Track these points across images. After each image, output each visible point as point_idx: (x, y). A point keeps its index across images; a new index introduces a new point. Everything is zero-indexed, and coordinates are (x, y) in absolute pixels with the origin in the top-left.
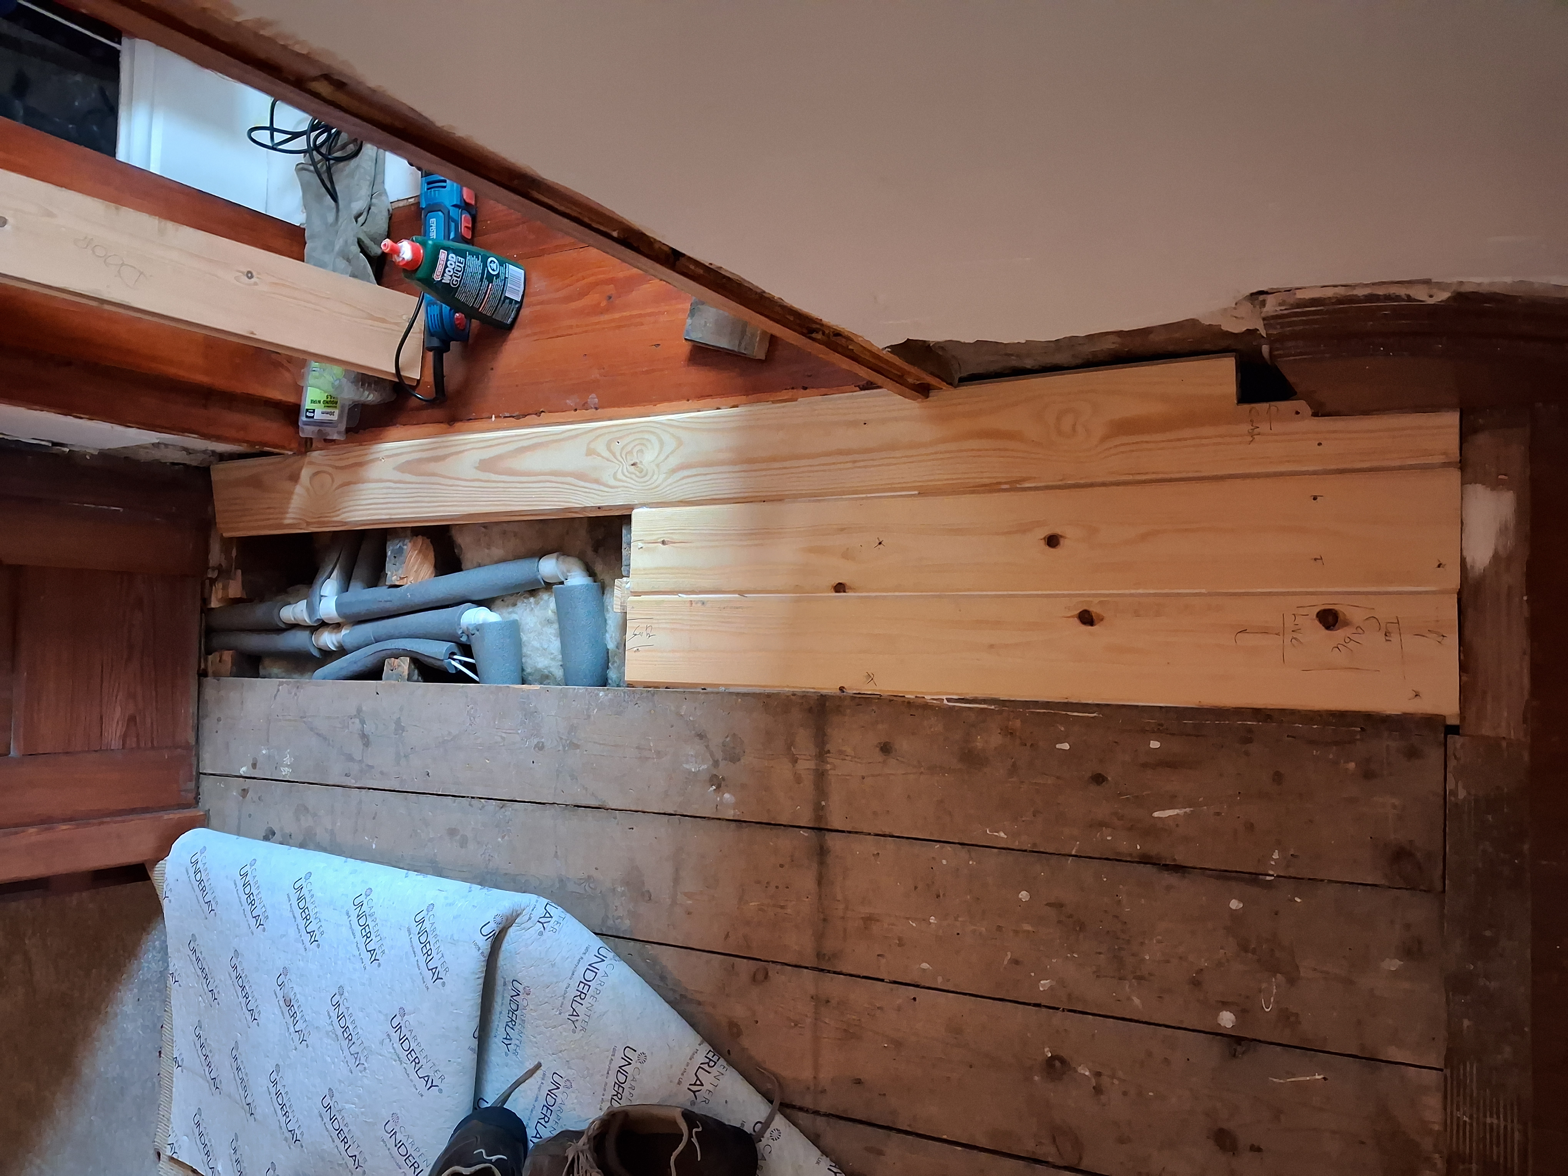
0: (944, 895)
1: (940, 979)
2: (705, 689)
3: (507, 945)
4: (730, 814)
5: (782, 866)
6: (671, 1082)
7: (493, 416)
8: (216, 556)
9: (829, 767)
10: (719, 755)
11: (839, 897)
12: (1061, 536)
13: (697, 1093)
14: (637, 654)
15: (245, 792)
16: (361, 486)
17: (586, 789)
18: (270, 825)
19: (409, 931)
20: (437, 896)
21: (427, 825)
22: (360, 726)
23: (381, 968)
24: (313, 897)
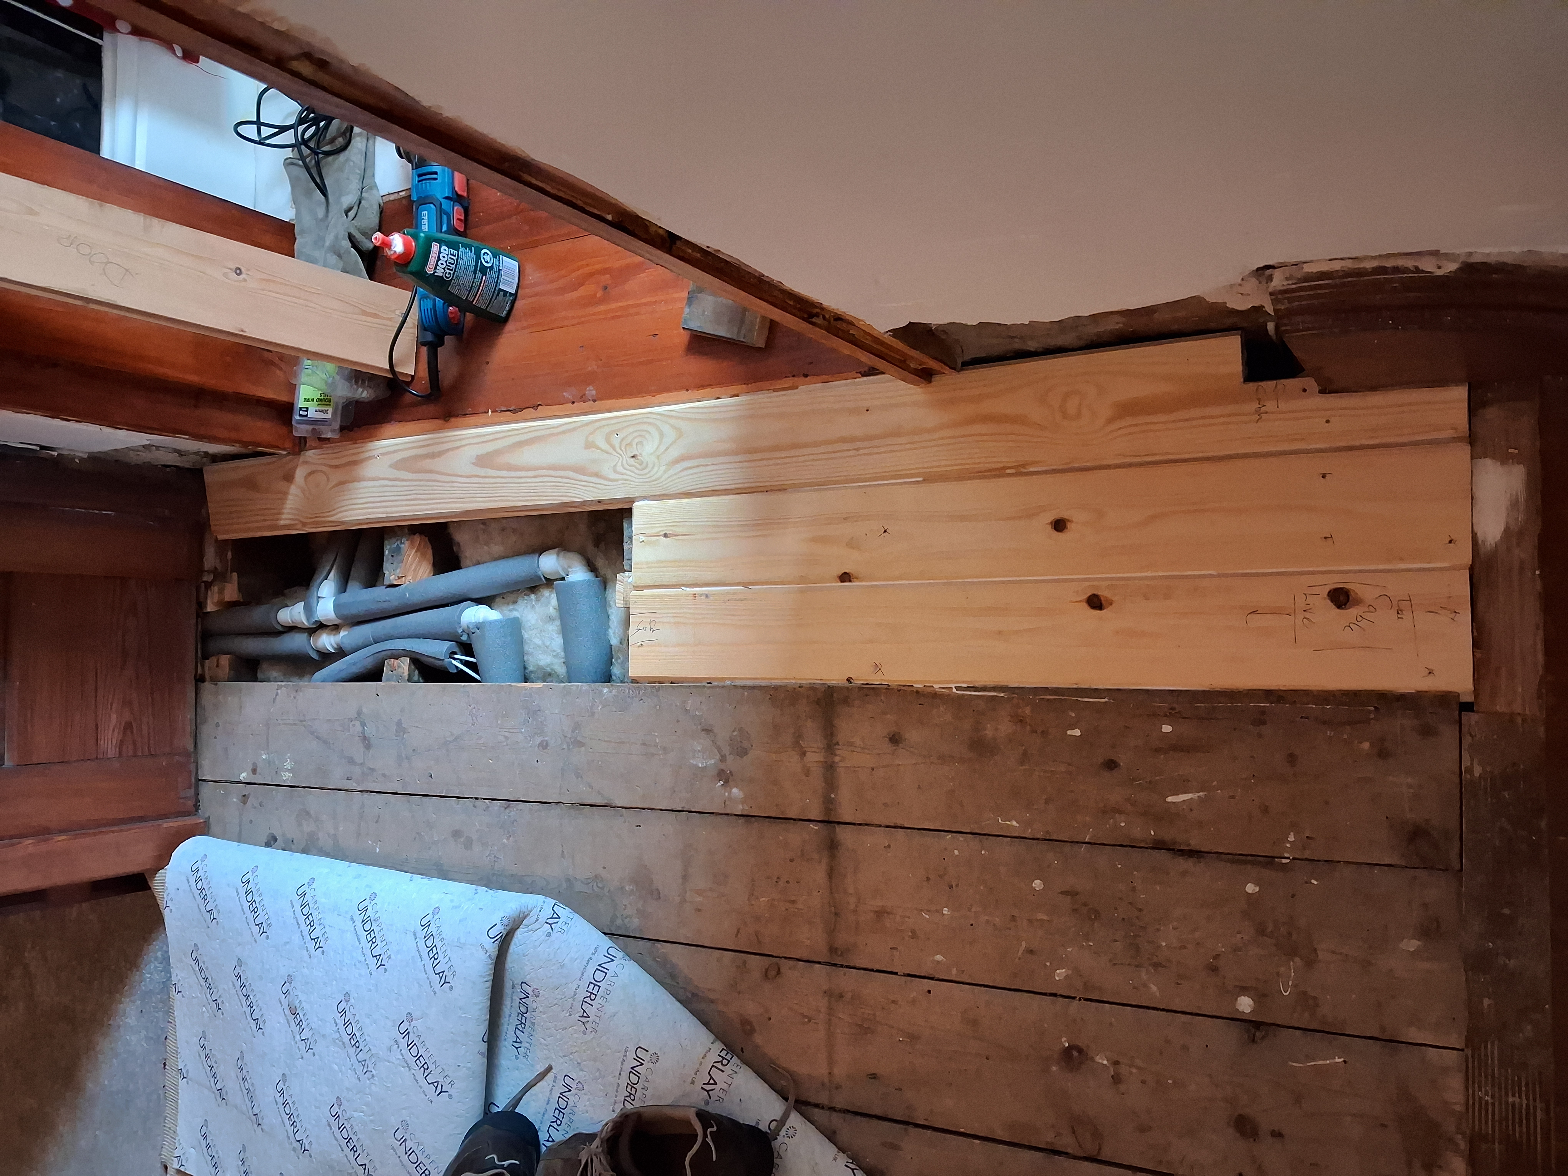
0: (957, 885)
1: (954, 971)
2: (710, 683)
3: (515, 947)
4: (739, 809)
6: (684, 1082)
7: (490, 411)
8: (211, 559)
9: (837, 759)
10: (726, 750)
11: (851, 891)
12: (1069, 521)
13: (710, 1092)
14: (640, 648)
15: (245, 799)
16: (356, 486)
17: (591, 787)
18: (271, 831)
19: (415, 935)
20: (442, 899)
21: (431, 828)
22: (361, 729)
23: (387, 973)
24: (317, 903)
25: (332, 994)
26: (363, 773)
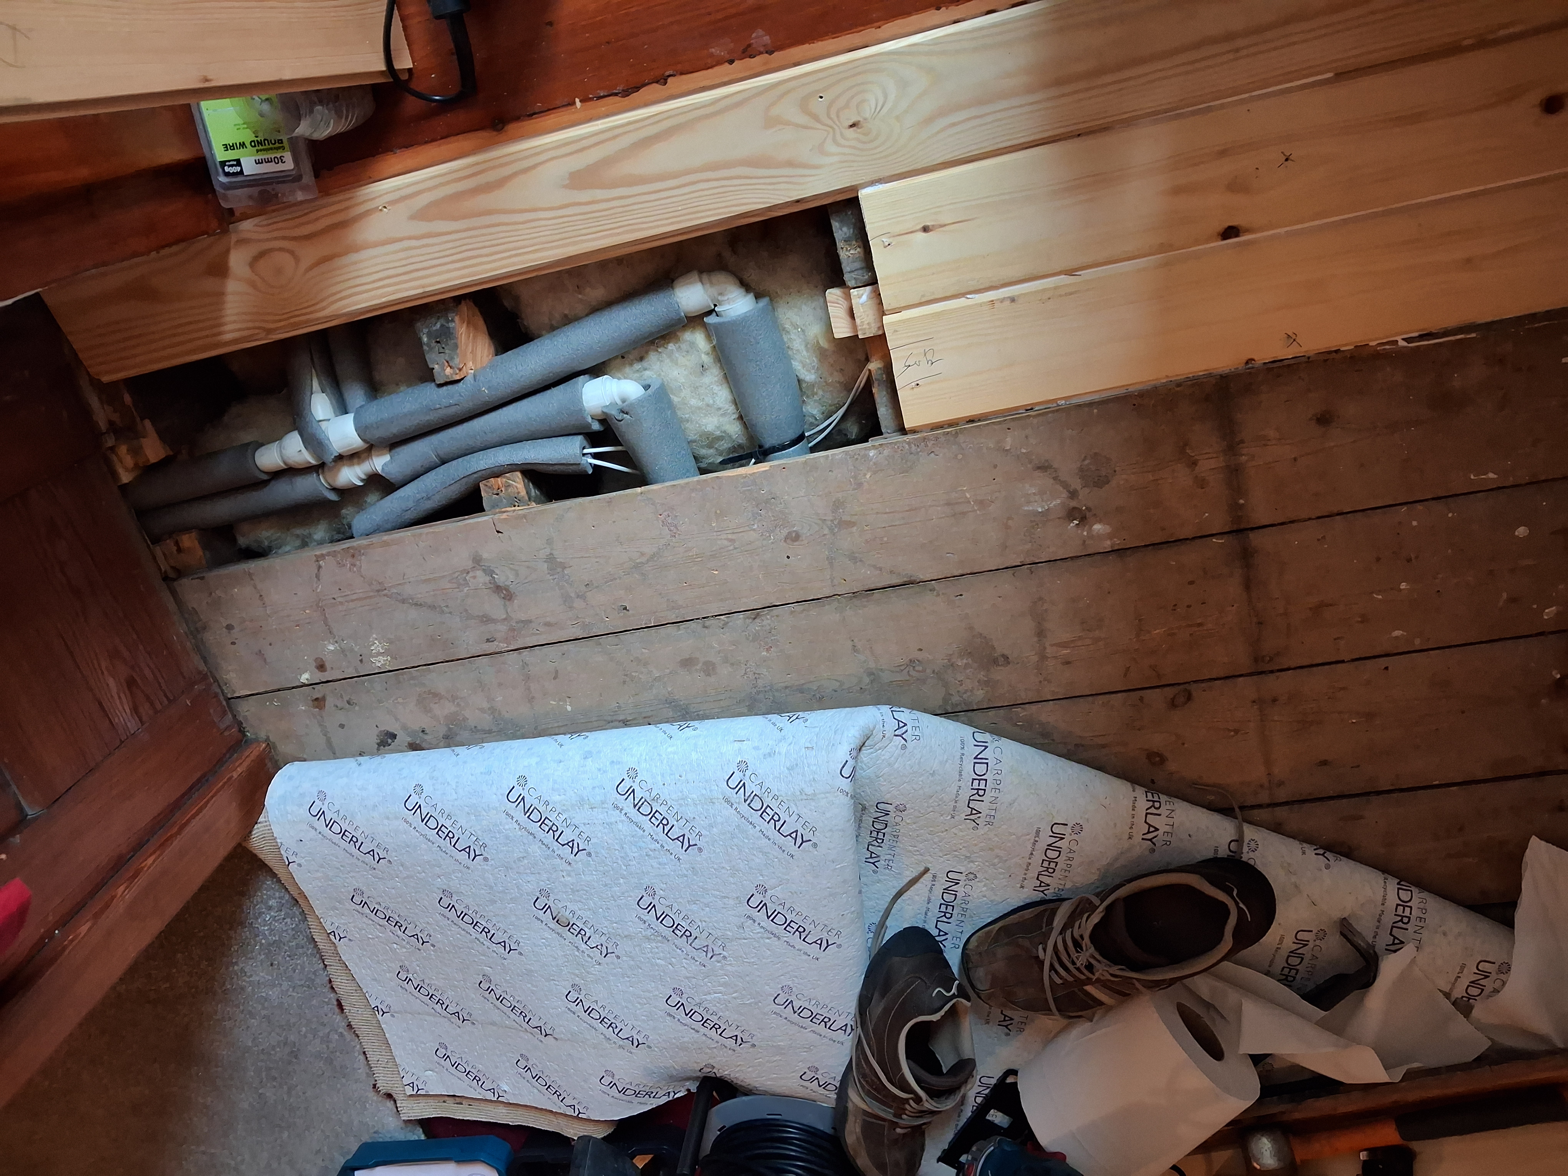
0: (1417, 557)
1: (1418, 641)
2: (1032, 410)
4: (1106, 545)
5: (1191, 583)
8: (102, 415)
9: (1244, 459)
10: (1076, 484)
11: (1277, 595)
12: (1564, 96)
13: (1154, 840)
14: (916, 389)
15: (319, 702)
16: (356, 256)
18: (382, 729)
20: (740, 749)
21: (646, 664)
22: (488, 578)
23: (705, 852)
24: (547, 803)
25: (623, 893)
26: (512, 630)
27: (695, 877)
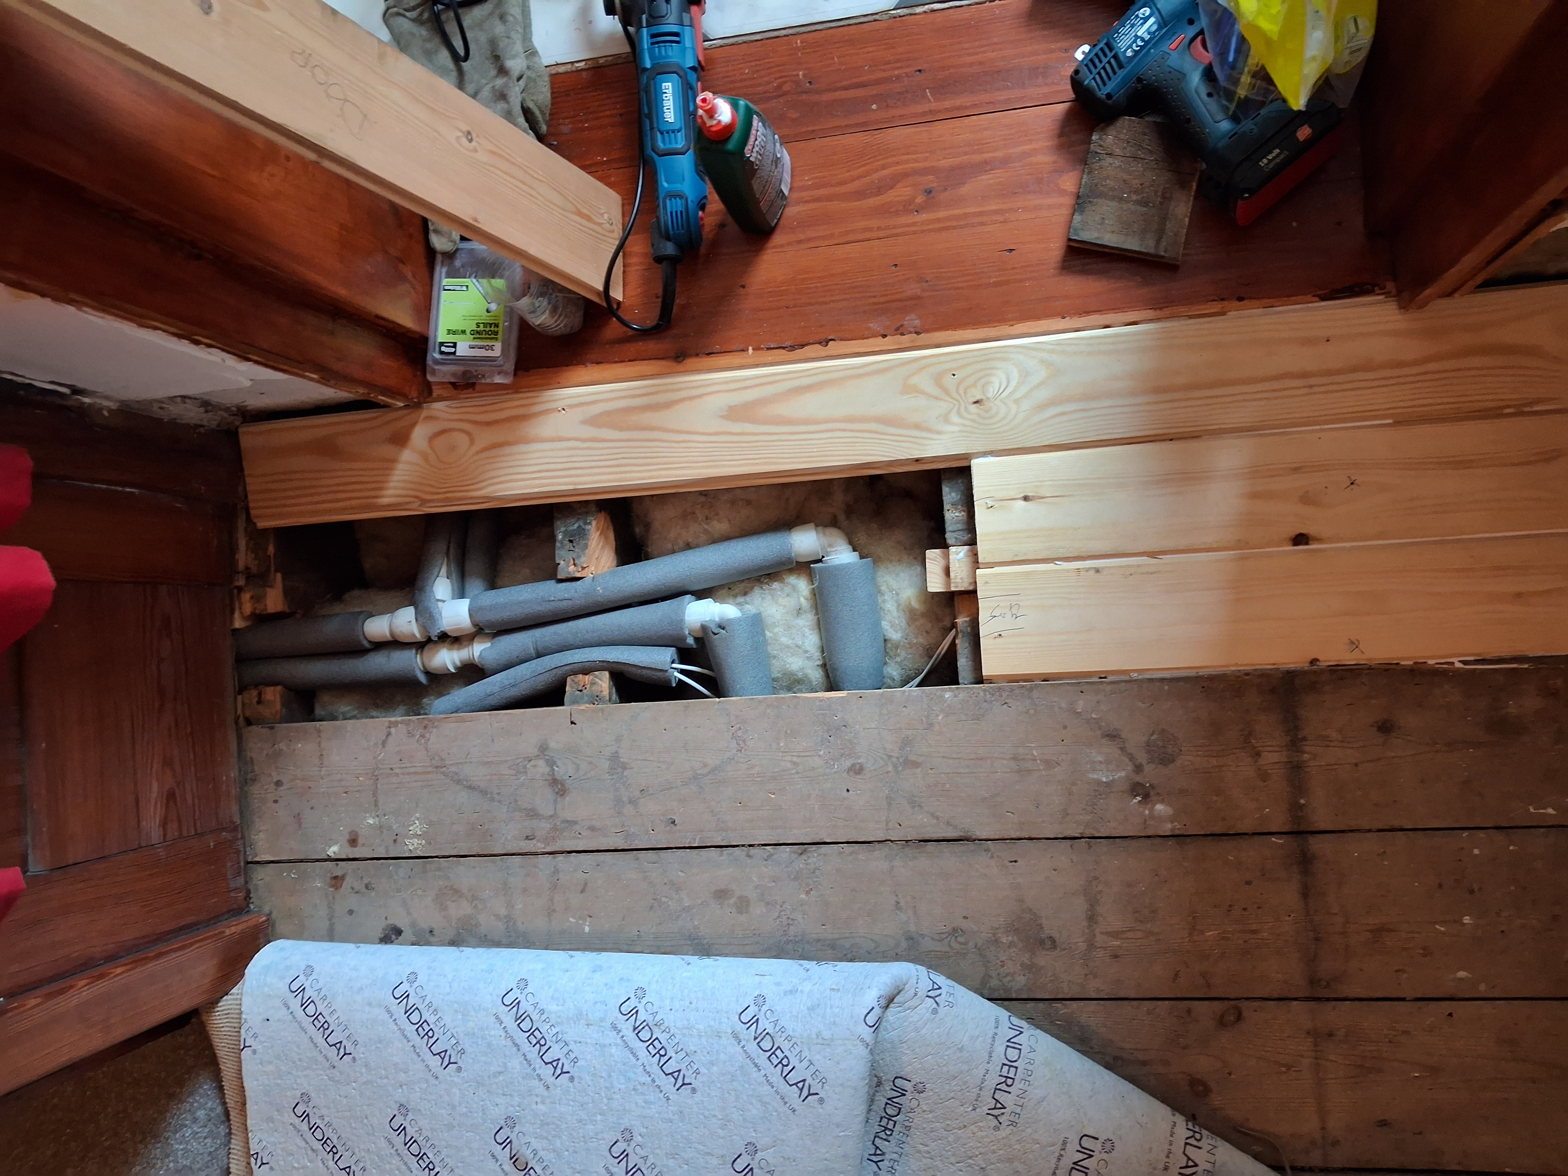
0: (1480, 889)
1: (1483, 986)
4: (1167, 828)
5: (1248, 883)
7: (750, 348)
9: (1306, 757)
10: (1142, 758)
11: (1335, 909)
14: (999, 640)
15: (337, 881)
16: (522, 448)
17: (937, 818)
18: (390, 922)
19: (736, 1036)
20: (760, 983)
21: (678, 890)
22: (547, 769)
23: (699, 1093)
24: (542, 1012)
25: (597, 1134)
26: (555, 829)
27: (681, 1124)
